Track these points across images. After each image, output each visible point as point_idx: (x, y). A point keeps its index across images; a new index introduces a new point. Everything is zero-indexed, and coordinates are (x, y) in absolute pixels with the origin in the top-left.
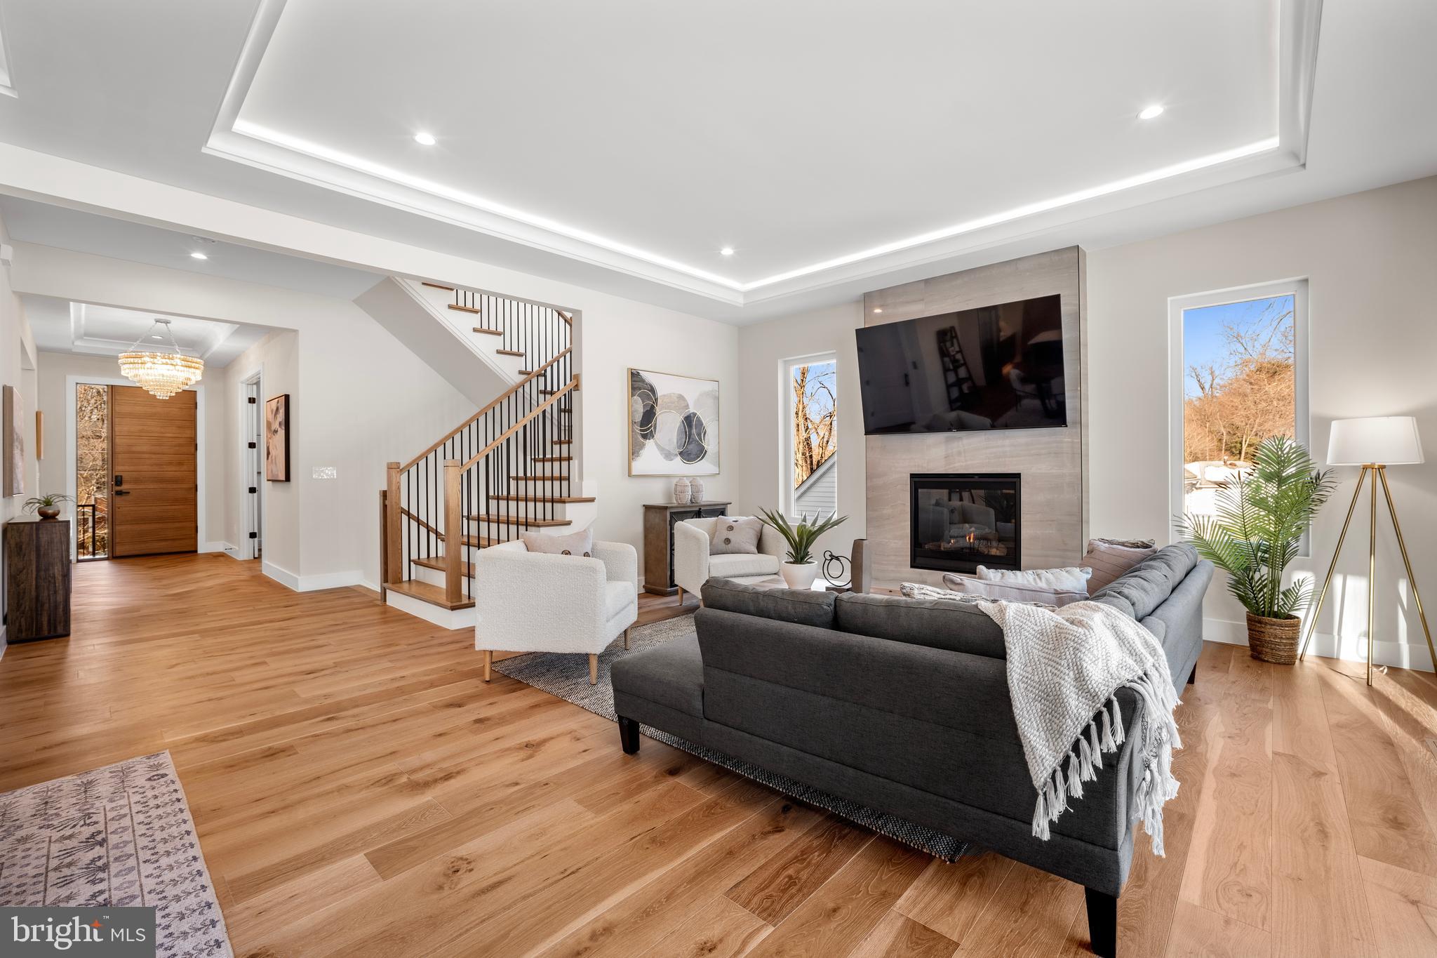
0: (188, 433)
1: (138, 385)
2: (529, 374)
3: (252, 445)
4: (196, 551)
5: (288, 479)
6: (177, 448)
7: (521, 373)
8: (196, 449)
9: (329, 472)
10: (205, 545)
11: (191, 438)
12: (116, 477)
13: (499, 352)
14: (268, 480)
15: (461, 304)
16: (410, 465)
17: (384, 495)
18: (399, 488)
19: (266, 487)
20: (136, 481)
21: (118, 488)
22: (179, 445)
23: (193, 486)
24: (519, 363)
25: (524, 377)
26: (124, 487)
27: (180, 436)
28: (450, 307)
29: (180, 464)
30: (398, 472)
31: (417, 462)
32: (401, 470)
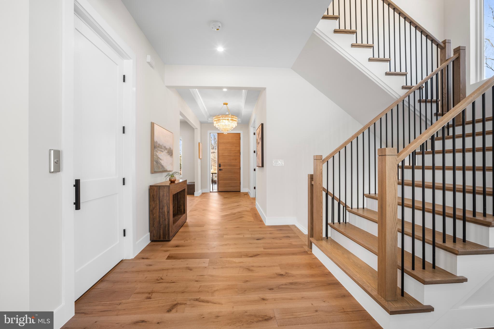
0: (238, 149)
1: (222, 132)
2: (410, 88)
3: (254, 152)
4: (240, 191)
5: (263, 166)
6: (235, 154)
7: (403, 88)
8: (240, 154)
9: (280, 163)
10: (243, 190)
11: (239, 150)
12: (219, 164)
13: (387, 74)
14: (257, 166)
15: (359, 42)
16: (328, 157)
17: (311, 177)
18: (322, 173)
19: (257, 169)
20: (224, 166)
21: (220, 168)
22: (236, 153)
23: (239, 168)
24: (401, 81)
25: (406, 91)
26: (221, 168)
27: (235, 149)
28: (353, 46)
29: (236, 160)
30: (321, 162)
31: (333, 155)
32: (323, 161)
